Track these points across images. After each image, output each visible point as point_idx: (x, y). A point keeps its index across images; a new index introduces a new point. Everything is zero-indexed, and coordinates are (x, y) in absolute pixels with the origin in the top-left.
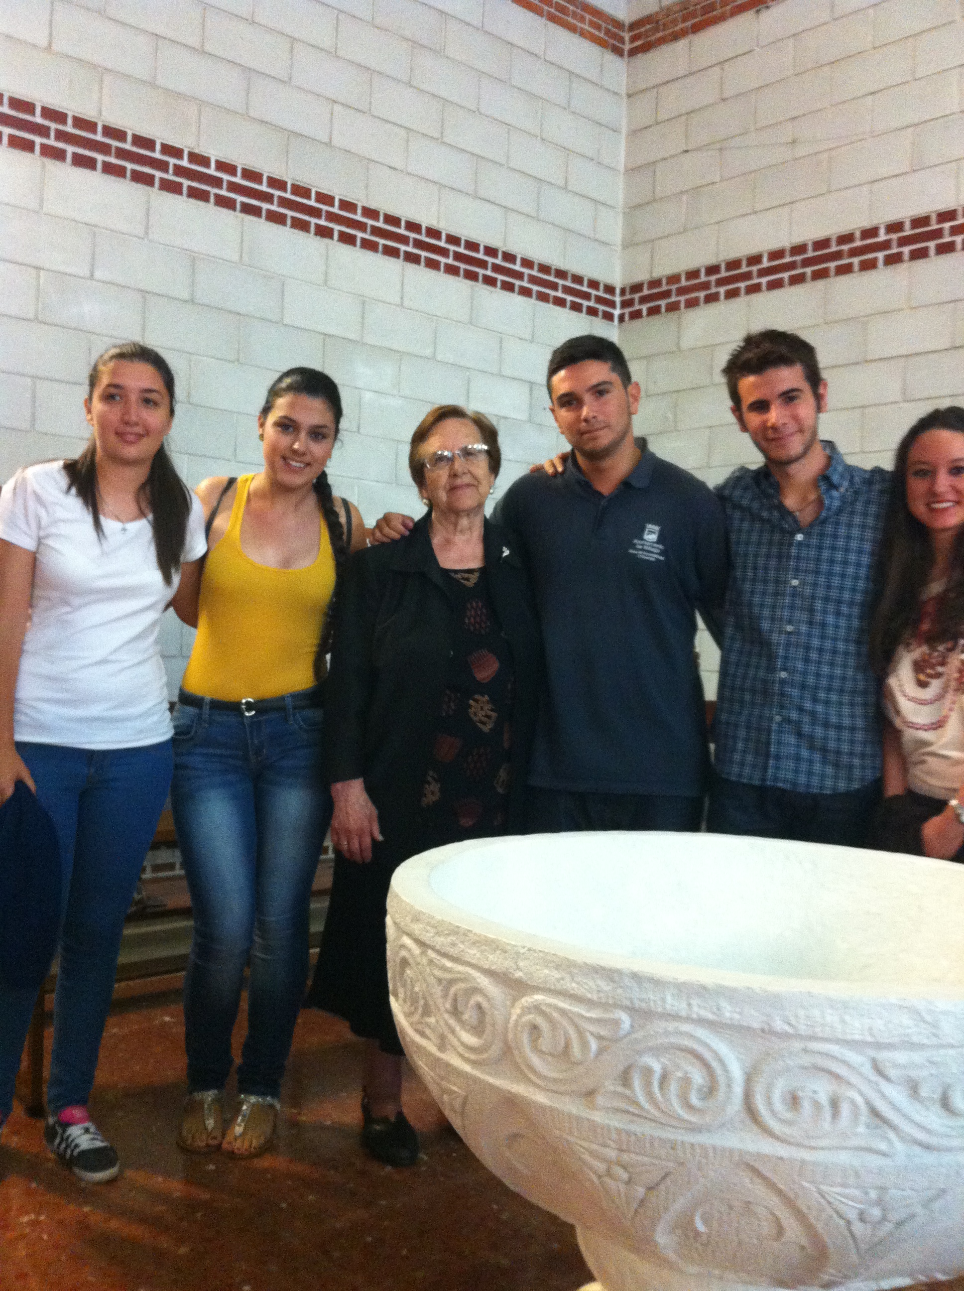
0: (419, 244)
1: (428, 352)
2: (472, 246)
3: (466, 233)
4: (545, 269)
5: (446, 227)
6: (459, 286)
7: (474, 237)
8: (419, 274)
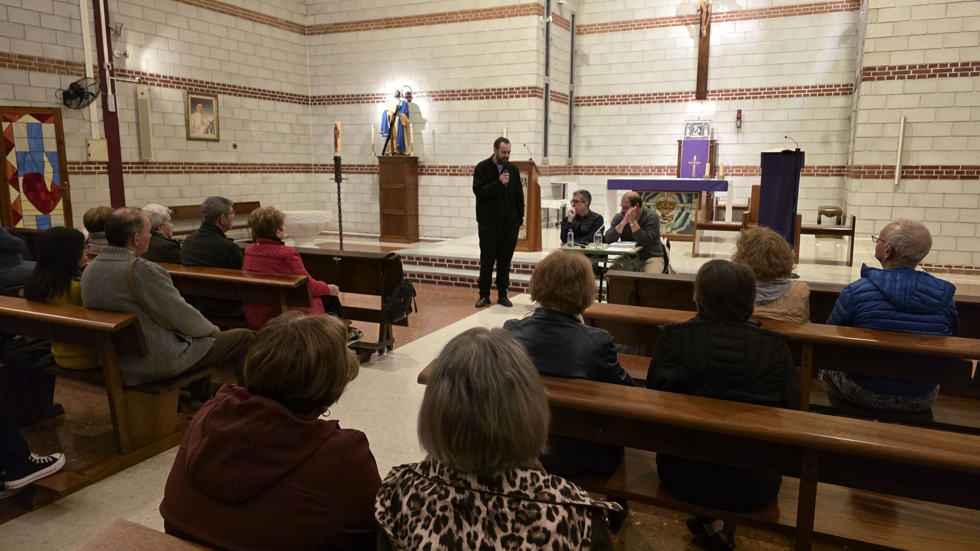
0: (261, 94)
1: (265, 120)
2: (273, 92)
3: (271, 89)
4: (291, 95)
5: (267, 89)
6: (271, 103)
7: (274, 90)
8: (262, 102)
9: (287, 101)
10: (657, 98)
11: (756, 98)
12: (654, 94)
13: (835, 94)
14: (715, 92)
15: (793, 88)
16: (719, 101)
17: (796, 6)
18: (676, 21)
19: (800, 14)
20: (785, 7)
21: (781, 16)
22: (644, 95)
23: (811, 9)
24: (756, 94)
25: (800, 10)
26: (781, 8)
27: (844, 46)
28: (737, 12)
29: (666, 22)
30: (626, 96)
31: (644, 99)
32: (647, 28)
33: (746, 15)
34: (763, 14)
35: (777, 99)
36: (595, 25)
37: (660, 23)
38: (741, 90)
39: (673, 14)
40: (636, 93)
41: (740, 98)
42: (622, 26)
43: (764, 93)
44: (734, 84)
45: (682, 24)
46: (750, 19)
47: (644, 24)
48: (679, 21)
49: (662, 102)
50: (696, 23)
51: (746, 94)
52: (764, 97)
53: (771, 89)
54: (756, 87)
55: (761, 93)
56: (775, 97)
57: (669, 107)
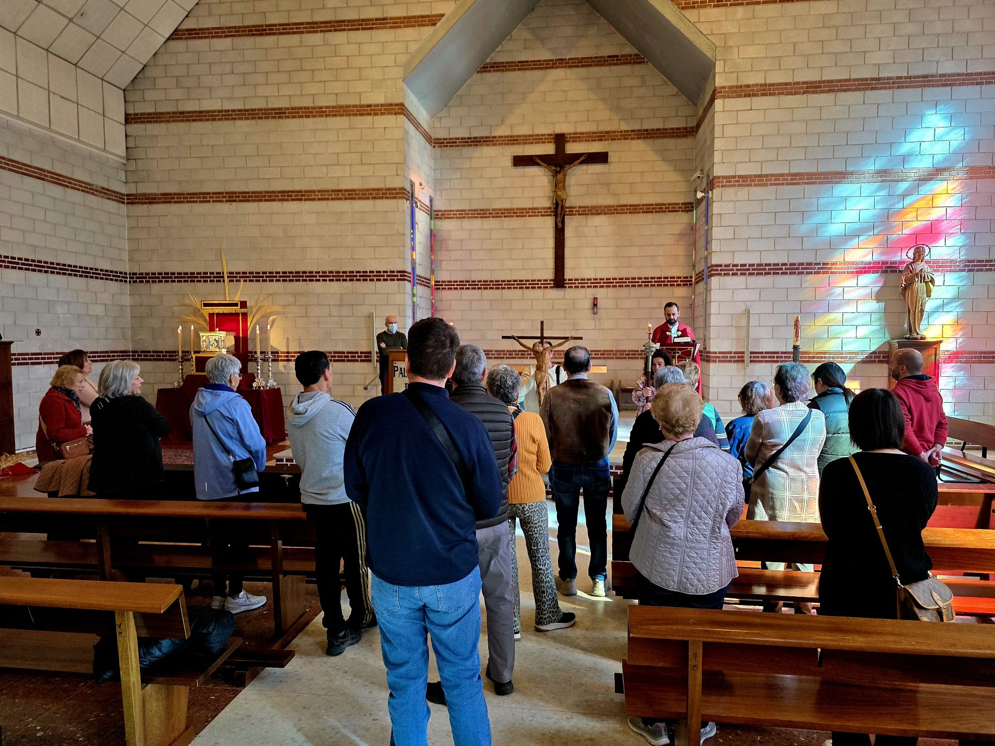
9: (102, 278)
10: (517, 284)
11: (610, 286)
12: (514, 281)
13: (677, 285)
14: (572, 280)
15: (641, 278)
16: (577, 289)
17: (639, 205)
18: (532, 212)
19: (643, 212)
20: (631, 206)
21: (627, 213)
23: (653, 208)
24: (608, 283)
25: (643, 209)
26: (627, 206)
27: (682, 243)
28: (588, 207)
29: (523, 213)
30: (487, 281)
33: (596, 210)
34: (611, 210)
35: (627, 289)
36: (453, 211)
38: (596, 279)
41: (594, 287)
42: (480, 214)
43: (616, 283)
44: (588, 273)
45: (538, 216)
46: (600, 214)
47: (502, 213)
48: (535, 212)
49: (523, 288)
51: (600, 283)
52: (616, 286)
53: (622, 279)
54: (608, 276)
55: (613, 283)
56: (626, 286)
57: (530, 293)
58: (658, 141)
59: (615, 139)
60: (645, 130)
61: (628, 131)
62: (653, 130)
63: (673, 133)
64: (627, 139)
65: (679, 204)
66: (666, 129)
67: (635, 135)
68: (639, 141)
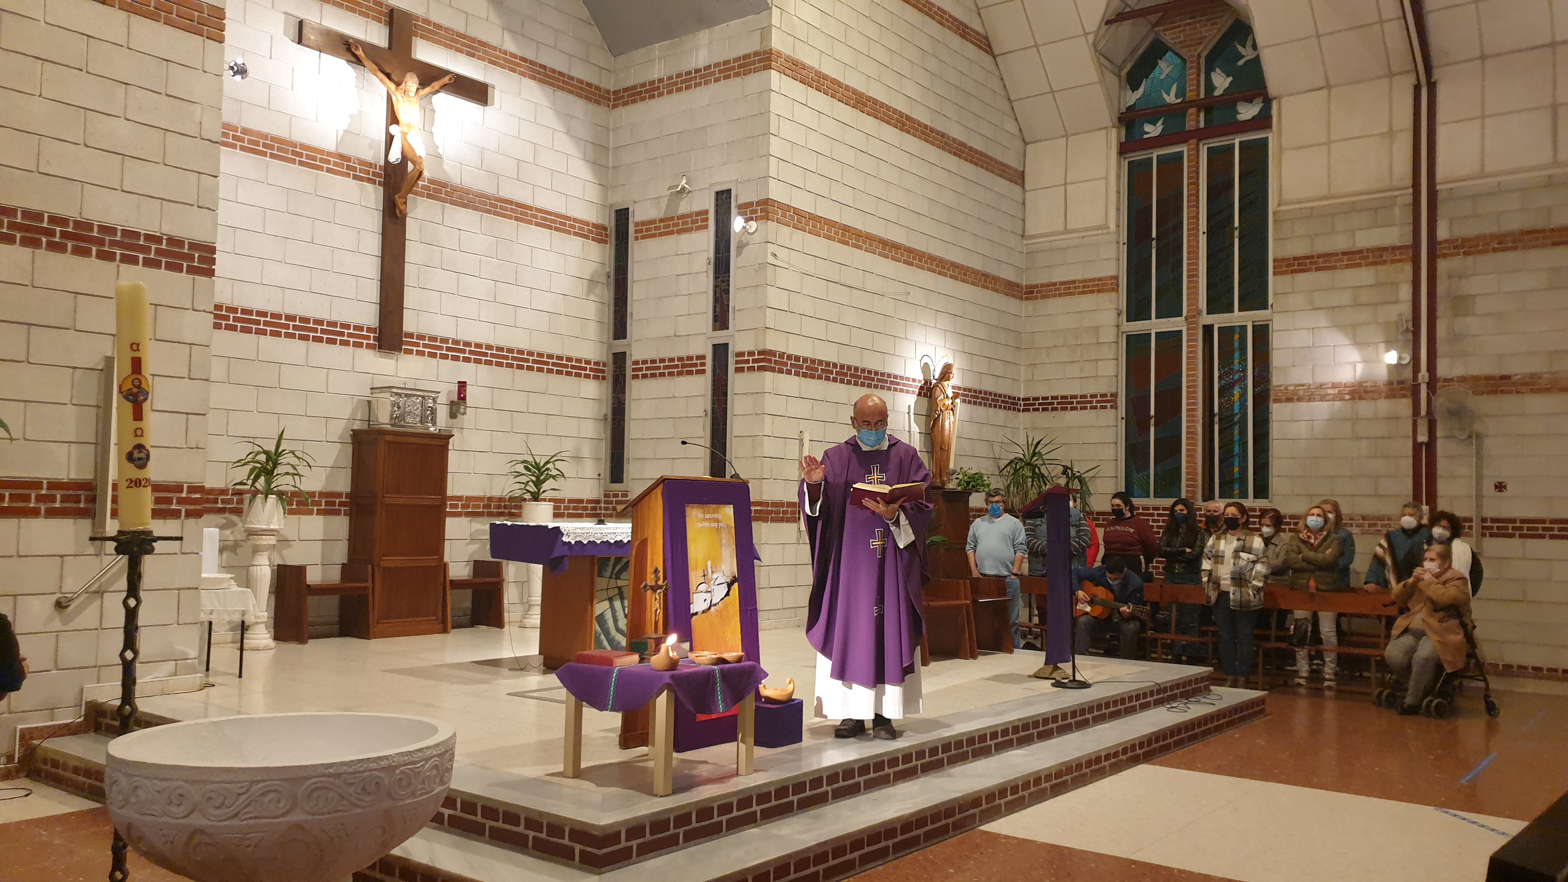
10: (295, 327)
12: (289, 318)
13: (587, 376)
14: (411, 335)
15: (532, 354)
16: (419, 357)
17: (530, 208)
18: (336, 164)
19: (537, 224)
20: (518, 205)
21: (510, 217)
22: (263, 314)
23: (551, 221)
24: (478, 354)
25: (537, 217)
26: (510, 202)
27: (592, 298)
28: (445, 185)
29: (315, 159)
31: (266, 323)
32: (273, 156)
33: (461, 197)
34: (485, 204)
35: (510, 371)
37: (301, 155)
38: (456, 342)
39: (332, 148)
40: (247, 306)
41: (455, 358)
43: (491, 355)
44: (443, 328)
45: (348, 175)
46: (467, 206)
47: (265, 145)
48: (342, 166)
49: (307, 338)
50: (374, 182)
51: (464, 351)
53: (502, 349)
54: (479, 340)
55: (486, 355)
56: (510, 366)
57: (324, 353)
58: (559, 93)
59: (494, 63)
60: (542, 66)
61: (515, 56)
62: (554, 71)
63: (581, 89)
64: (514, 71)
65: (587, 224)
66: (572, 78)
67: (528, 68)
68: (532, 84)
